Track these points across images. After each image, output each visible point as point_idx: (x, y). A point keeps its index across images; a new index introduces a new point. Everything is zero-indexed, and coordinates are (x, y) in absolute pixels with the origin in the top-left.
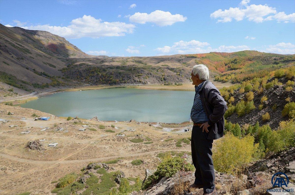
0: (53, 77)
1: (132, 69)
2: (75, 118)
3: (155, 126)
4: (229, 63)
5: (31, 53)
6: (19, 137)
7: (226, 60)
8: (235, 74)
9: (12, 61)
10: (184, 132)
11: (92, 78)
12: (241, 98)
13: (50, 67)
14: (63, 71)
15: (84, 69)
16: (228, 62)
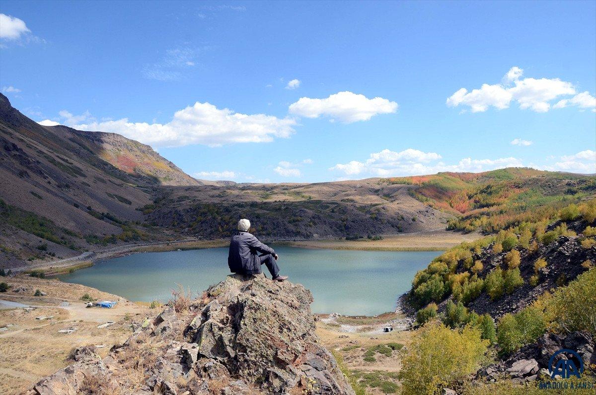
0: (125, 224)
1: (283, 208)
2: (167, 305)
3: (326, 321)
4: (476, 194)
5: (85, 176)
6: (54, 340)
7: (471, 188)
8: (488, 214)
9: (48, 190)
10: (382, 333)
11: (203, 225)
12: (495, 264)
13: (120, 203)
14: (146, 211)
15: (188, 207)
16: (475, 192)
